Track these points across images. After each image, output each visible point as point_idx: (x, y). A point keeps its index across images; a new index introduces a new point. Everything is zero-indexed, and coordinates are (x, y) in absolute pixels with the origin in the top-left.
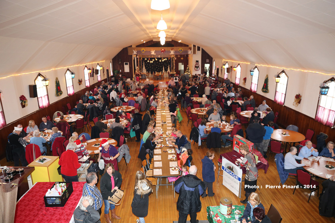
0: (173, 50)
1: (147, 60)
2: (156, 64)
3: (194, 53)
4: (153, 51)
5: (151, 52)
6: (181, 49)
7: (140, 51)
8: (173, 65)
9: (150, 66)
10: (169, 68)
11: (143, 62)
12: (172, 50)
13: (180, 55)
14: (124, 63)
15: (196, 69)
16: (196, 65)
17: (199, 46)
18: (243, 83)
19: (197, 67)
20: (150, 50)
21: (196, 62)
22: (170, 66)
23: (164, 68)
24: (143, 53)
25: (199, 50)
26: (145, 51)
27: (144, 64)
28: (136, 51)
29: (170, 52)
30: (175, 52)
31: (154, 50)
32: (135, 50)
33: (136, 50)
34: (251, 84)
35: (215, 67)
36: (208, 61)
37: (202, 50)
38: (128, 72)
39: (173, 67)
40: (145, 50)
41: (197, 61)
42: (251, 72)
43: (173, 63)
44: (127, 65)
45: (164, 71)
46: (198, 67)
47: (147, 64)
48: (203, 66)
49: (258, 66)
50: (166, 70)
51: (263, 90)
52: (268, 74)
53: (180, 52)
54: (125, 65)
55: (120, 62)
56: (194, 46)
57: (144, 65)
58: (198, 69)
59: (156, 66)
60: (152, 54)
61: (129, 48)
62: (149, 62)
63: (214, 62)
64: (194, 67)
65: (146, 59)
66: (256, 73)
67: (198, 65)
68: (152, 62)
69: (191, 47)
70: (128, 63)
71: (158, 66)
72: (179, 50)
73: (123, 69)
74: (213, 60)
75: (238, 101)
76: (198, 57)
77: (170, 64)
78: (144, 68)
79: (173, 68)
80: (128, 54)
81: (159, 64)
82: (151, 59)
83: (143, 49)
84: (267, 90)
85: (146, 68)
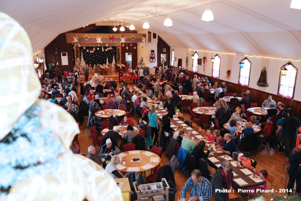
0: (124, 37)
1: (86, 49)
2: (98, 54)
3: (150, 41)
4: (99, 38)
5: (97, 39)
6: (134, 36)
7: (83, 38)
8: (119, 55)
9: (90, 57)
10: (114, 59)
11: (81, 52)
12: (122, 37)
13: (132, 44)
14: (61, 53)
15: (151, 60)
16: (152, 56)
17: (155, 33)
18: (226, 77)
19: (152, 58)
20: (94, 37)
21: (151, 52)
22: (115, 57)
23: (107, 59)
24: (86, 40)
25: (156, 38)
26: (89, 39)
27: (82, 54)
28: (78, 39)
29: (121, 40)
30: (126, 40)
31: (101, 38)
32: (75, 37)
33: (77, 36)
34: (239, 78)
35: (175, 58)
36: (165, 50)
37: (159, 37)
38: (66, 66)
39: (119, 57)
40: (88, 37)
41: (153, 51)
42: (241, 65)
43: (118, 53)
44: (66, 56)
45: (107, 63)
46: (154, 57)
47: (85, 54)
48: (159, 57)
49: (249, 57)
50: (110, 62)
51: (258, 84)
52: (266, 67)
53: (132, 39)
54: (62, 56)
55: (56, 53)
56: (149, 33)
57: (82, 56)
58: (154, 60)
59: (97, 57)
60: (97, 42)
61: (67, 33)
62: (89, 51)
63: (173, 52)
64: (150, 58)
65: (84, 48)
66: (247, 65)
67: (154, 56)
68: (93, 52)
69: (146, 34)
70: (67, 53)
71: (100, 58)
72: (131, 37)
73: (60, 61)
74: (171, 49)
75: (237, 98)
76: (154, 45)
77: (115, 55)
78: (82, 59)
79: (119, 60)
80: (67, 42)
81: (102, 54)
82: (91, 48)
83: (86, 35)
84: (266, 84)
85: (85, 60)
